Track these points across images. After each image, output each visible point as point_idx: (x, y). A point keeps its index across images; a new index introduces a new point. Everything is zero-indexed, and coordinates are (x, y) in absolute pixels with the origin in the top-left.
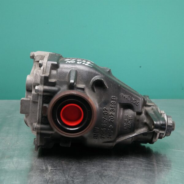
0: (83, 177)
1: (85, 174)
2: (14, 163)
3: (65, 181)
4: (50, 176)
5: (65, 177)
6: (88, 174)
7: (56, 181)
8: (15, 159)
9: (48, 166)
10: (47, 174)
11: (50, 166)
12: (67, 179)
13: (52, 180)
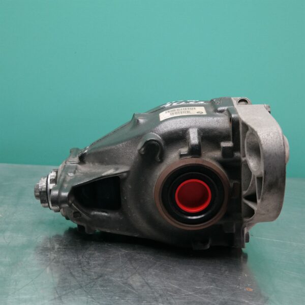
0: (103, 259)
1: (108, 256)
2: (6, 238)
3: (76, 262)
4: (56, 255)
5: (77, 258)
6: (111, 256)
7: (63, 261)
8: (8, 234)
9: (55, 244)
10: (52, 252)
11: (57, 244)
12: (80, 260)
13: (57, 260)
